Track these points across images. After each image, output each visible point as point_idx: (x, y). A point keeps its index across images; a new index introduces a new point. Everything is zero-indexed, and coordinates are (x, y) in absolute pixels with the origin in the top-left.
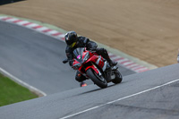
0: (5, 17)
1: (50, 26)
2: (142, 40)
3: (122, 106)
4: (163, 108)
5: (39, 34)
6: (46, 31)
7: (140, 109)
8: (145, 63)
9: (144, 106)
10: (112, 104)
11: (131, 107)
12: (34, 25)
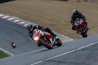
1: (15, 18)
2: (66, 25)
4: (77, 62)
5: (9, 21)
6: (13, 20)
7: (64, 63)
8: (67, 37)
9: (66, 61)
10: (49, 60)
11: (60, 62)
12: (6, 17)
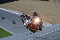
2: (47, 16)
3: (41, 38)
6: (15, 13)
7: (47, 39)
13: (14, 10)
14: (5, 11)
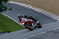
0: (15, 2)
3: (53, 32)
6: (28, 7)
10: (50, 31)
12: (24, 5)
13: (27, 4)
14: (19, 5)
